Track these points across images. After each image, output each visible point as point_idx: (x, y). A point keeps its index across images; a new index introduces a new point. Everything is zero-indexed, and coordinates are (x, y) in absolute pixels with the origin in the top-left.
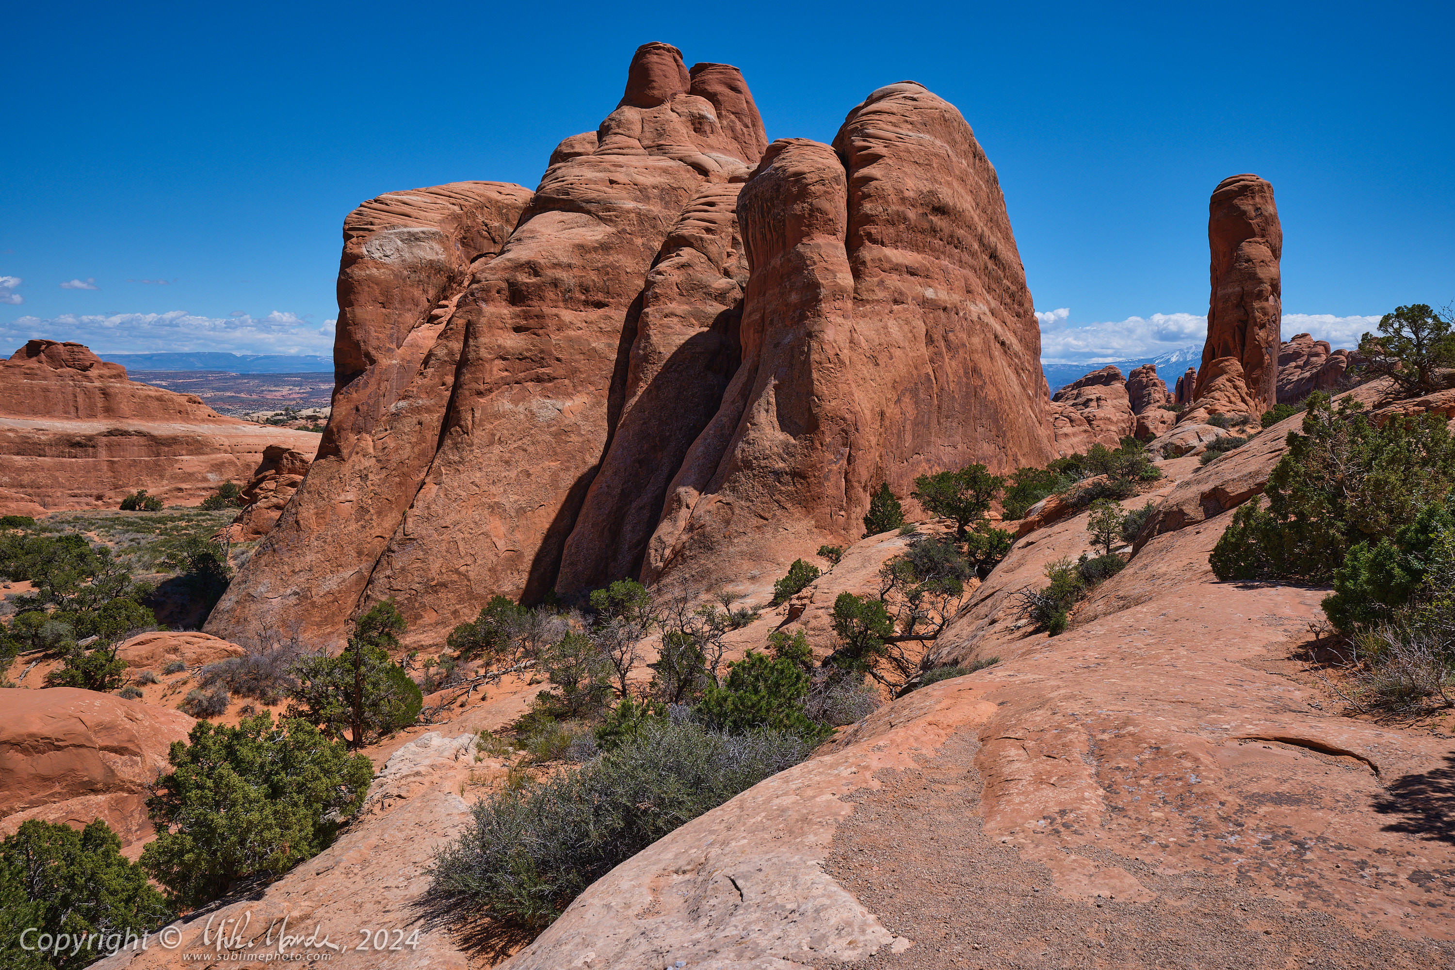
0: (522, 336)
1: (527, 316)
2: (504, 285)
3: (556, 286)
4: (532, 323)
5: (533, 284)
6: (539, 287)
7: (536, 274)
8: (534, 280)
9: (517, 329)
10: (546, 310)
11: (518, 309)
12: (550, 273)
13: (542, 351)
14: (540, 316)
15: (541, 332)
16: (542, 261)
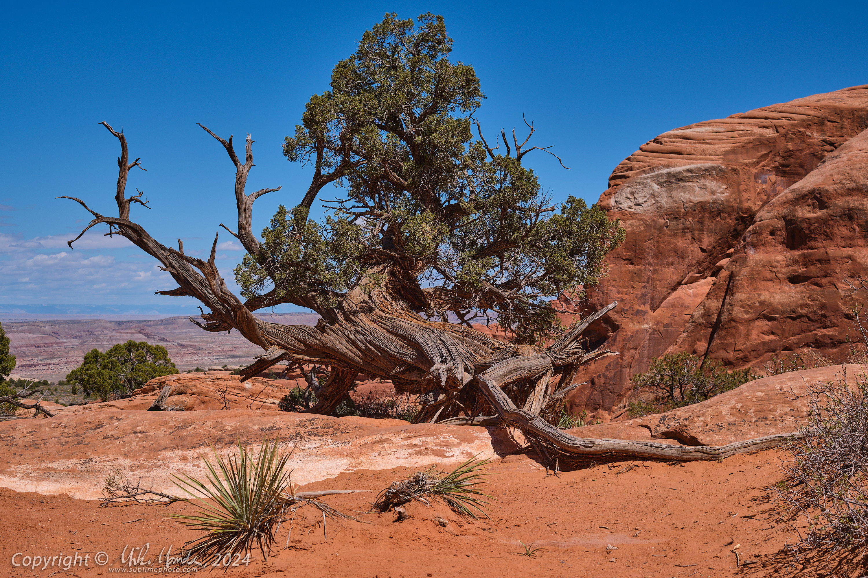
0: (800, 287)
1: (807, 261)
2: (780, 224)
3: (851, 218)
4: (813, 270)
5: (817, 220)
6: (824, 222)
7: (822, 206)
8: (819, 213)
9: (794, 279)
10: (832, 251)
11: (796, 253)
12: (841, 202)
13: (823, 307)
14: (825, 261)
15: (824, 281)
16: (831, 188)
